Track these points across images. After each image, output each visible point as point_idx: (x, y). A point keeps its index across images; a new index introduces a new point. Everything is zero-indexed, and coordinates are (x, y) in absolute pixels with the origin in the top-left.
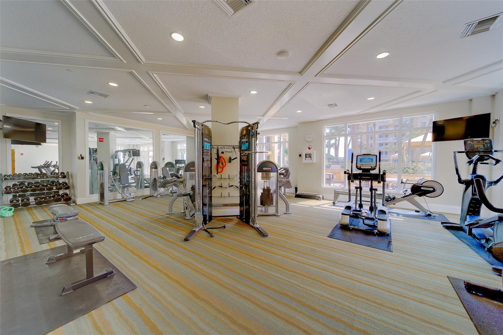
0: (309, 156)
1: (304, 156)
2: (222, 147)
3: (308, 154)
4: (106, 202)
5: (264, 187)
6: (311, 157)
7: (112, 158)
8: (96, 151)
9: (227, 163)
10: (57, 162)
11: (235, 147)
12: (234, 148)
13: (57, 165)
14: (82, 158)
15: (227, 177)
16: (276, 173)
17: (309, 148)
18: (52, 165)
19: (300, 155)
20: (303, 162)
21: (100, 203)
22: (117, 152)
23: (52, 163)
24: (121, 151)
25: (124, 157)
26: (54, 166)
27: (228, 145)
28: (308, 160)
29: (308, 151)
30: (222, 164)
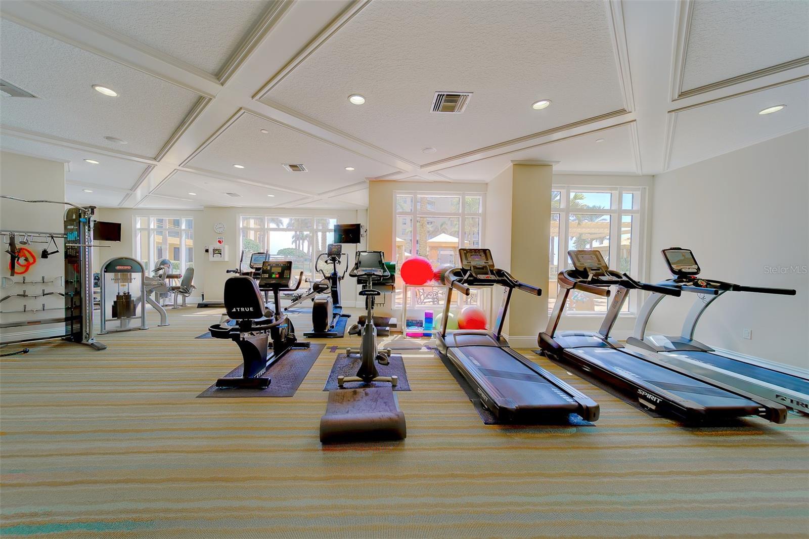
0: (217, 251)
1: (211, 251)
2: (24, 234)
3: (217, 250)
5: (119, 293)
6: (221, 254)
9: (37, 260)
11: (54, 236)
12: (52, 237)
15: (40, 280)
16: (140, 273)
17: (220, 242)
19: (207, 251)
20: (210, 260)
27: (38, 231)
28: (217, 257)
29: (218, 246)
30: (26, 260)
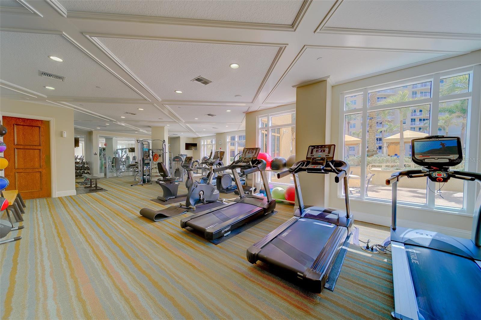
4: (108, 177)
7: (114, 153)
8: (104, 149)
10: (81, 156)
13: (82, 158)
14: (96, 154)
17: (220, 148)
18: (78, 158)
21: (105, 178)
22: (117, 150)
23: (78, 157)
24: (120, 149)
25: (122, 153)
26: (80, 159)
30: (157, 157)
